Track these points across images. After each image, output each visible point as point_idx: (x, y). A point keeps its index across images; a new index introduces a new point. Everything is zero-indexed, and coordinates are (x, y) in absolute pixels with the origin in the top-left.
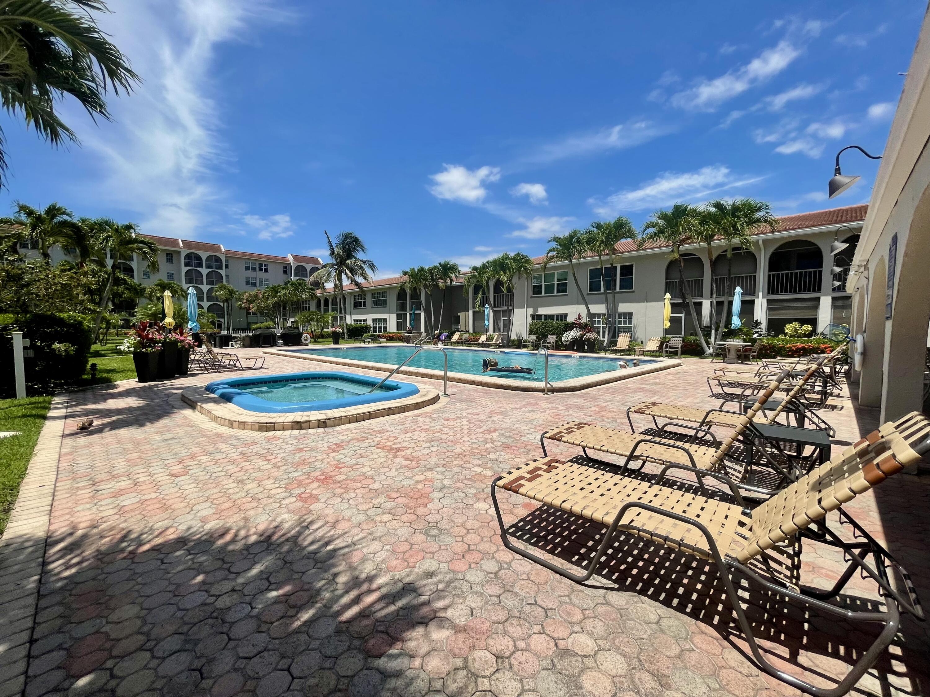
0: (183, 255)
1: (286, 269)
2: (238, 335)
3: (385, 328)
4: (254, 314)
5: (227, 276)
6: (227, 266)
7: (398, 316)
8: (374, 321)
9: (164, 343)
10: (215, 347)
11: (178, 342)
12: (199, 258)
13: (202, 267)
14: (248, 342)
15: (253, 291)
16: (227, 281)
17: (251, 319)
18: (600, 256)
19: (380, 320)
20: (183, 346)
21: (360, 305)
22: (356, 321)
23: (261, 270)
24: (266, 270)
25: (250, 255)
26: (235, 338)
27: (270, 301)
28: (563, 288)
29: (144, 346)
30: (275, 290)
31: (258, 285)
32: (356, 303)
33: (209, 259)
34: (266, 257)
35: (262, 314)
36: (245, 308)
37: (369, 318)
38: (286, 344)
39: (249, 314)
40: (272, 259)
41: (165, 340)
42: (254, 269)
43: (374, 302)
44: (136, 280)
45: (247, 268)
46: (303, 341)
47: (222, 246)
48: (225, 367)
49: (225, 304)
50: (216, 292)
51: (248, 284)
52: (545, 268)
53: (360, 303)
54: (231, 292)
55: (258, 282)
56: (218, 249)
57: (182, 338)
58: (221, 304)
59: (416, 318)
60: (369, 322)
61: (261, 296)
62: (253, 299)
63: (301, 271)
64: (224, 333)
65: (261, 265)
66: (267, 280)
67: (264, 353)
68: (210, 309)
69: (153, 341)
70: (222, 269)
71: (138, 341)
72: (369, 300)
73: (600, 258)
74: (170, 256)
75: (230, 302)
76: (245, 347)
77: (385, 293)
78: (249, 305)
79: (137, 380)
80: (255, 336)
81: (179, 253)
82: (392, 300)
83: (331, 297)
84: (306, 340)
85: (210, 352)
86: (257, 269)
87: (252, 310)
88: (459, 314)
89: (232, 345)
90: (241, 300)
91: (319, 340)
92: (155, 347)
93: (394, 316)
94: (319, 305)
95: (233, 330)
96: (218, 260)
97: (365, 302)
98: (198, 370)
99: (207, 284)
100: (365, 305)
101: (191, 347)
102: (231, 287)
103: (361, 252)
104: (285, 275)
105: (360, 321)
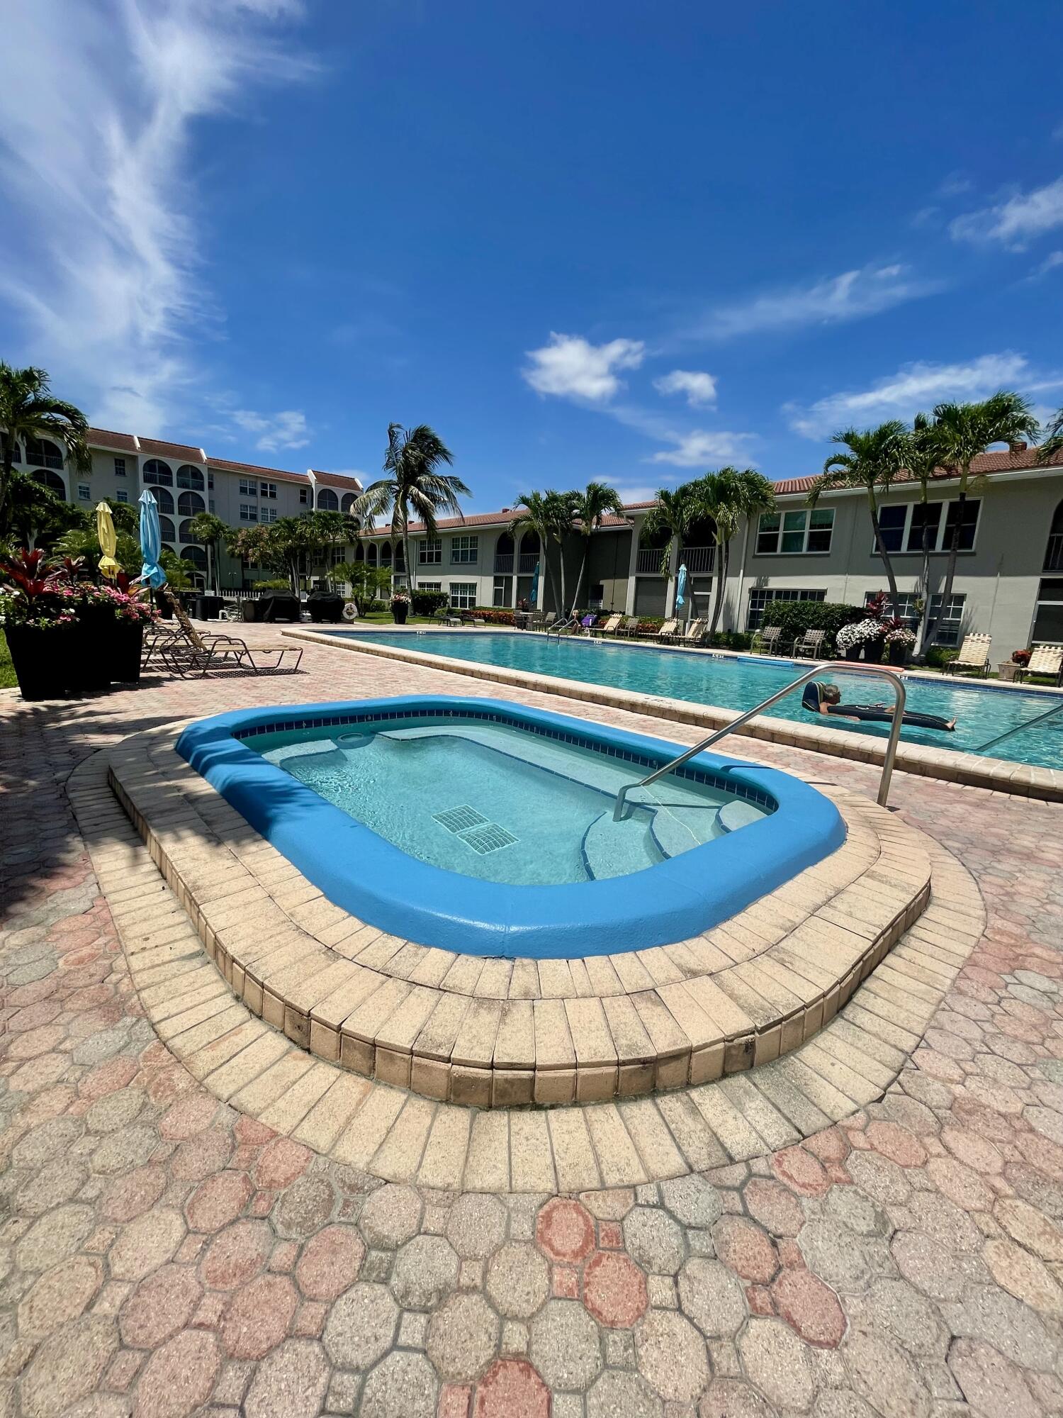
0: (141, 463)
1: (305, 492)
2: (235, 599)
3: (473, 600)
4: (254, 565)
5: (211, 502)
6: (211, 485)
7: (497, 581)
8: (454, 586)
9: (82, 608)
10: (194, 617)
11: (116, 607)
12: (166, 470)
13: (171, 485)
14: (251, 612)
15: (254, 527)
16: (212, 510)
17: (250, 574)
18: (924, 480)
19: (464, 586)
20: (127, 617)
21: (430, 558)
22: (421, 585)
23: (264, 494)
24: (273, 495)
25: (247, 468)
26: (228, 603)
27: (281, 546)
28: (820, 541)
29: (32, 612)
30: (290, 526)
31: (259, 518)
32: (423, 556)
33: (182, 470)
34: (272, 472)
35: (265, 567)
36: (240, 555)
37: (445, 582)
38: (316, 619)
39: (245, 565)
40: (281, 476)
41: (85, 600)
42: (253, 492)
43: (455, 554)
44: (68, 502)
45: (243, 490)
46: (345, 614)
47: (202, 451)
48: (218, 663)
49: (209, 547)
50: (194, 527)
51: (244, 516)
52: (815, 498)
53: (431, 554)
54: (218, 528)
55: (260, 515)
56: (197, 457)
57: (124, 598)
58: (202, 547)
59: (527, 586)
60: (445, 589)
61: (266, 536)
62: (254, 540)
63: (327, 497)
64: (209, 593)
65: (264, 486)
66: (273, 512)
67: (284, 634)
68: (184, 554)
69: (55, 603)
70: (202, 489)
71: (17, 600)
72: (446, 550)
73: (924, 483)
74: (122, 464)
75: (216, 544)
76: (247, 620)
77: (474, 539)
78: (247, 550)
79: (18, 690)
80: (262, 601)
81: (134, 458)
82: (488, 551)
83: (381, 544)
84: (350, 614)
85: (187, 630)
86: (259, 493)
87: (251, 560)
88: (602, 582)
89: (224, 617)
90: (232, 542)
91: (368, 615)
92: (59, 614)
93: (491, 579)
94: (359, 555)
95: (221, 589)
96: (197, 474)
97: (439, 554)
98: (162, 669)
99: (180, 514)
100: (438, 559)
101: (146, 619)
102: (217, 519)
103: (444, 462)
104: (303, 505)
105: (430, 585)
